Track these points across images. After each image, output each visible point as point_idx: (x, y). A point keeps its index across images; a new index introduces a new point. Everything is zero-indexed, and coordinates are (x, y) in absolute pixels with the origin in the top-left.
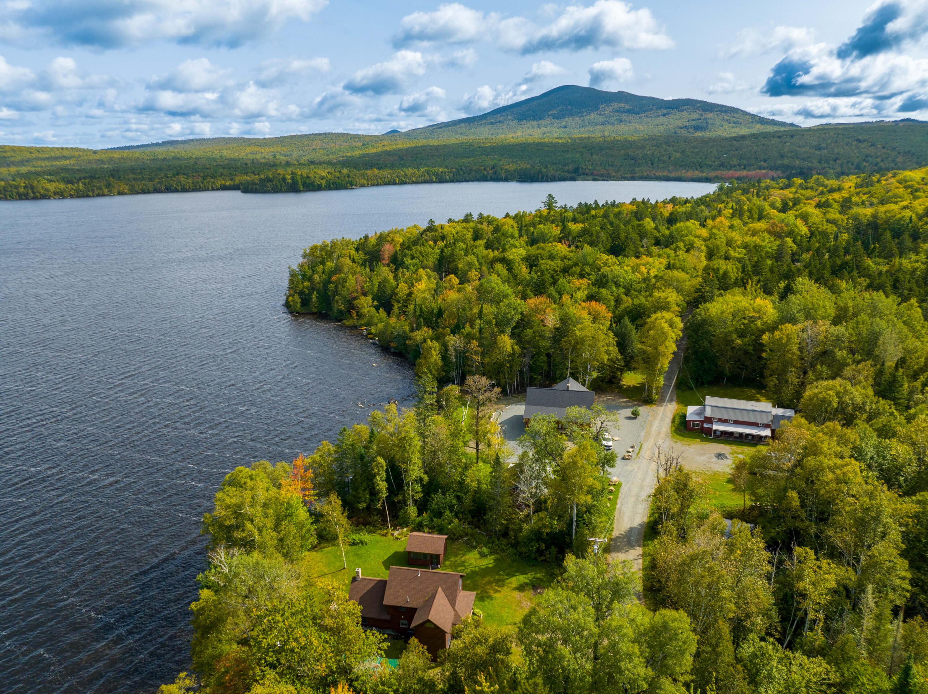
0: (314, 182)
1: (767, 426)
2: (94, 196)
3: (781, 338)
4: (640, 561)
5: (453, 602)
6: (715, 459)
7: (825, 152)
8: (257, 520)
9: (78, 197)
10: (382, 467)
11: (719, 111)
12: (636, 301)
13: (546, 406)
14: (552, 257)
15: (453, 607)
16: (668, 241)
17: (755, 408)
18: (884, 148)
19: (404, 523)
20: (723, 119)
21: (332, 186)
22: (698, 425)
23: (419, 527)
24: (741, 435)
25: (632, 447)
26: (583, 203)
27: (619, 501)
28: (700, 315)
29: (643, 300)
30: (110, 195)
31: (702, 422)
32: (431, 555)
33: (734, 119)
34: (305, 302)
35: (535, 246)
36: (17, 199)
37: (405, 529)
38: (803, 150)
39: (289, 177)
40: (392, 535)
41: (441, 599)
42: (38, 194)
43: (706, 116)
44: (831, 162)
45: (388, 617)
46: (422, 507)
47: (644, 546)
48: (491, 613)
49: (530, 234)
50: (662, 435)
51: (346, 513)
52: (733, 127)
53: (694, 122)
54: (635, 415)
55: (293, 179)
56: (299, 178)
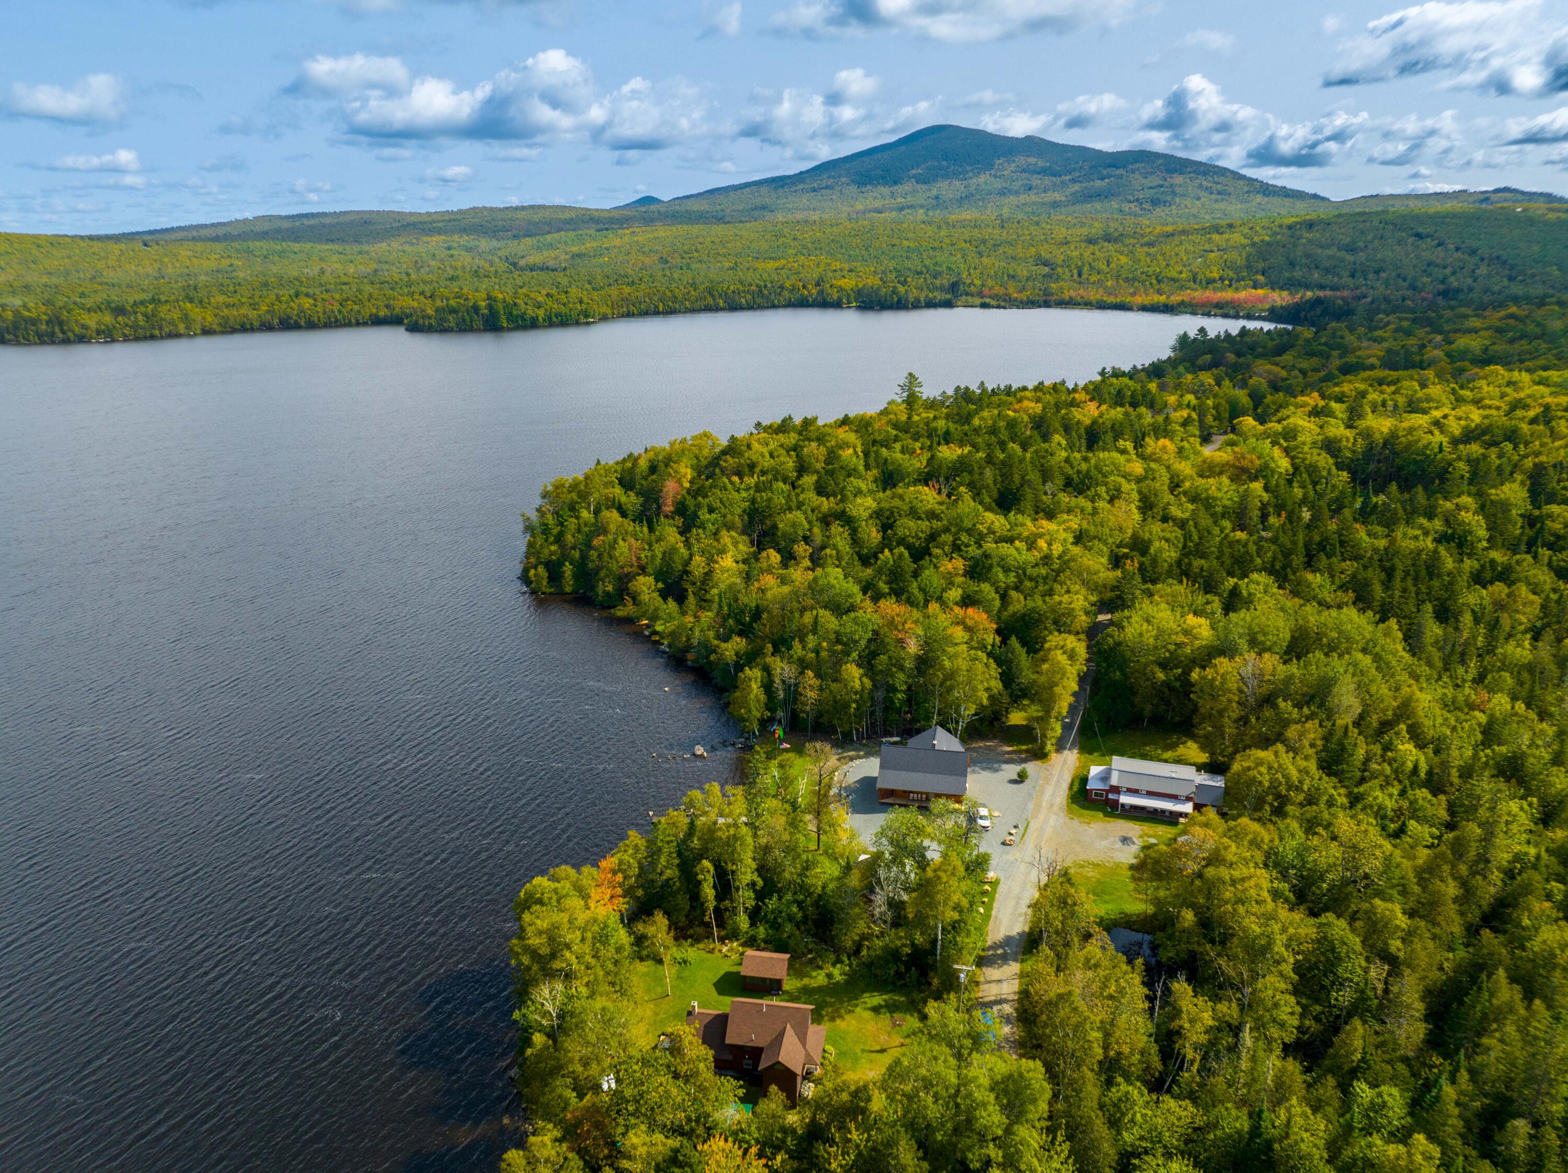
0: (525, 313)
1: (1188, 799)
2: (162, 338)
3: (1214, 679)
4: (1017, 981)
5: (803, 1040)
6: (1119, 845)
7: (1362, 256)
8: (575, 948)
9: (137, 339)
10: (708, 872)
11: (1194, 172)
12: (1030, 604)
13: (904, 770)
14: (913, 513)
15: (804, 1046)
16: (1083, 483)
17: (1174, 775)
18: (1458, 249)
19: (734, 935)
20: (1200, 186)
21: (554, 319)
22: (1101, 795)
23: (751, 942)
24: (1155, 811)
25: (1016, 827)
26: (963, 387)
27: (995, 905)
28: (1112, 637)
29: (1039, 602)
30: (189, 336)
31: (1108, 792)
32: (771, 980)
33: (1219, 187)
34: (555, 575)
35: (888, 493)
36: (35, 344)
37: (735, 944)
38: (1329, 252)
39: (484, 304)
40: (720, 951)
41: (790, 1039)
42: (70, 334)
43: (1172, 181)
44: (1371, 276)
45: (730, 1057)
46: (755, 915)
47: (1022, 961)
48: (844, 1049)
49: (881, 461)
50: (1056, 808)
51: (672, 934)
52: (1216, 201)
53: (1152, 191)
54: (1021, 778)
55: (490, 307)
56: (501, 306)
